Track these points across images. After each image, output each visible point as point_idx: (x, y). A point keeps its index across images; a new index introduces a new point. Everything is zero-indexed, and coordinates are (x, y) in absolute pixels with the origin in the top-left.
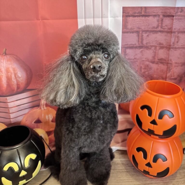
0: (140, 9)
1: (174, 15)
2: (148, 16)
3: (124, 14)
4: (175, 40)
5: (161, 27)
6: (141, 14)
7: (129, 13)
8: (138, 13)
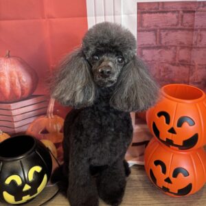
1: (195, 10)
2: (166, 12)
3: (139, 10)
4: (197, 38)
5: (182, 25)
6: (158, 10)
7: (144, 9)
8: (155, 9)
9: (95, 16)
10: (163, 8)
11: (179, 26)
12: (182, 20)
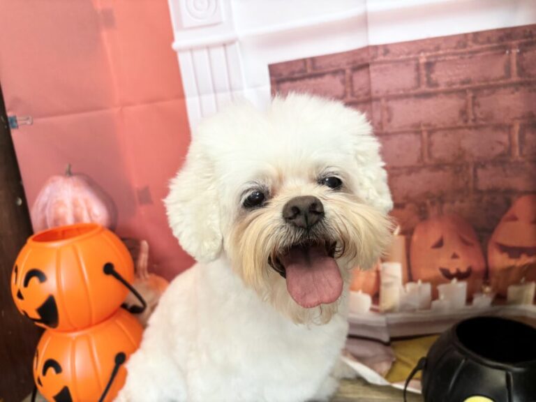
0: (302, 65)
1: (369, 61)
2: (321, 75)
3: (274, 78)
4: (382, 116)
5: (353, 94)
6: (305, 74)
7: (281, 75)
8: (301, 71)
9: (199, 94)
10: (314, 67)
11: (349, 98)
12: (352, 86)
